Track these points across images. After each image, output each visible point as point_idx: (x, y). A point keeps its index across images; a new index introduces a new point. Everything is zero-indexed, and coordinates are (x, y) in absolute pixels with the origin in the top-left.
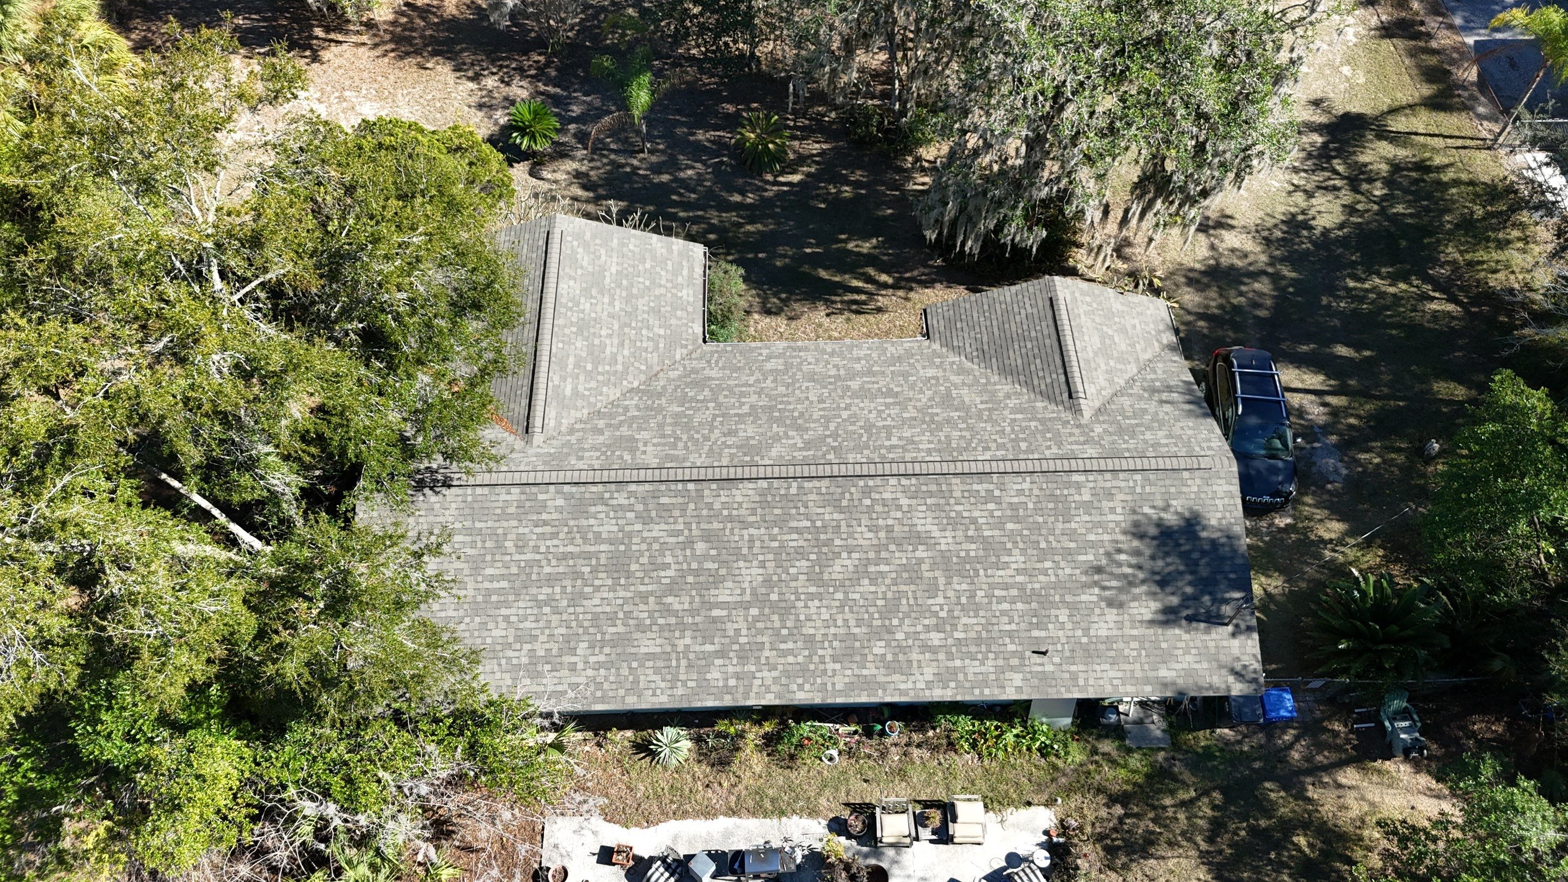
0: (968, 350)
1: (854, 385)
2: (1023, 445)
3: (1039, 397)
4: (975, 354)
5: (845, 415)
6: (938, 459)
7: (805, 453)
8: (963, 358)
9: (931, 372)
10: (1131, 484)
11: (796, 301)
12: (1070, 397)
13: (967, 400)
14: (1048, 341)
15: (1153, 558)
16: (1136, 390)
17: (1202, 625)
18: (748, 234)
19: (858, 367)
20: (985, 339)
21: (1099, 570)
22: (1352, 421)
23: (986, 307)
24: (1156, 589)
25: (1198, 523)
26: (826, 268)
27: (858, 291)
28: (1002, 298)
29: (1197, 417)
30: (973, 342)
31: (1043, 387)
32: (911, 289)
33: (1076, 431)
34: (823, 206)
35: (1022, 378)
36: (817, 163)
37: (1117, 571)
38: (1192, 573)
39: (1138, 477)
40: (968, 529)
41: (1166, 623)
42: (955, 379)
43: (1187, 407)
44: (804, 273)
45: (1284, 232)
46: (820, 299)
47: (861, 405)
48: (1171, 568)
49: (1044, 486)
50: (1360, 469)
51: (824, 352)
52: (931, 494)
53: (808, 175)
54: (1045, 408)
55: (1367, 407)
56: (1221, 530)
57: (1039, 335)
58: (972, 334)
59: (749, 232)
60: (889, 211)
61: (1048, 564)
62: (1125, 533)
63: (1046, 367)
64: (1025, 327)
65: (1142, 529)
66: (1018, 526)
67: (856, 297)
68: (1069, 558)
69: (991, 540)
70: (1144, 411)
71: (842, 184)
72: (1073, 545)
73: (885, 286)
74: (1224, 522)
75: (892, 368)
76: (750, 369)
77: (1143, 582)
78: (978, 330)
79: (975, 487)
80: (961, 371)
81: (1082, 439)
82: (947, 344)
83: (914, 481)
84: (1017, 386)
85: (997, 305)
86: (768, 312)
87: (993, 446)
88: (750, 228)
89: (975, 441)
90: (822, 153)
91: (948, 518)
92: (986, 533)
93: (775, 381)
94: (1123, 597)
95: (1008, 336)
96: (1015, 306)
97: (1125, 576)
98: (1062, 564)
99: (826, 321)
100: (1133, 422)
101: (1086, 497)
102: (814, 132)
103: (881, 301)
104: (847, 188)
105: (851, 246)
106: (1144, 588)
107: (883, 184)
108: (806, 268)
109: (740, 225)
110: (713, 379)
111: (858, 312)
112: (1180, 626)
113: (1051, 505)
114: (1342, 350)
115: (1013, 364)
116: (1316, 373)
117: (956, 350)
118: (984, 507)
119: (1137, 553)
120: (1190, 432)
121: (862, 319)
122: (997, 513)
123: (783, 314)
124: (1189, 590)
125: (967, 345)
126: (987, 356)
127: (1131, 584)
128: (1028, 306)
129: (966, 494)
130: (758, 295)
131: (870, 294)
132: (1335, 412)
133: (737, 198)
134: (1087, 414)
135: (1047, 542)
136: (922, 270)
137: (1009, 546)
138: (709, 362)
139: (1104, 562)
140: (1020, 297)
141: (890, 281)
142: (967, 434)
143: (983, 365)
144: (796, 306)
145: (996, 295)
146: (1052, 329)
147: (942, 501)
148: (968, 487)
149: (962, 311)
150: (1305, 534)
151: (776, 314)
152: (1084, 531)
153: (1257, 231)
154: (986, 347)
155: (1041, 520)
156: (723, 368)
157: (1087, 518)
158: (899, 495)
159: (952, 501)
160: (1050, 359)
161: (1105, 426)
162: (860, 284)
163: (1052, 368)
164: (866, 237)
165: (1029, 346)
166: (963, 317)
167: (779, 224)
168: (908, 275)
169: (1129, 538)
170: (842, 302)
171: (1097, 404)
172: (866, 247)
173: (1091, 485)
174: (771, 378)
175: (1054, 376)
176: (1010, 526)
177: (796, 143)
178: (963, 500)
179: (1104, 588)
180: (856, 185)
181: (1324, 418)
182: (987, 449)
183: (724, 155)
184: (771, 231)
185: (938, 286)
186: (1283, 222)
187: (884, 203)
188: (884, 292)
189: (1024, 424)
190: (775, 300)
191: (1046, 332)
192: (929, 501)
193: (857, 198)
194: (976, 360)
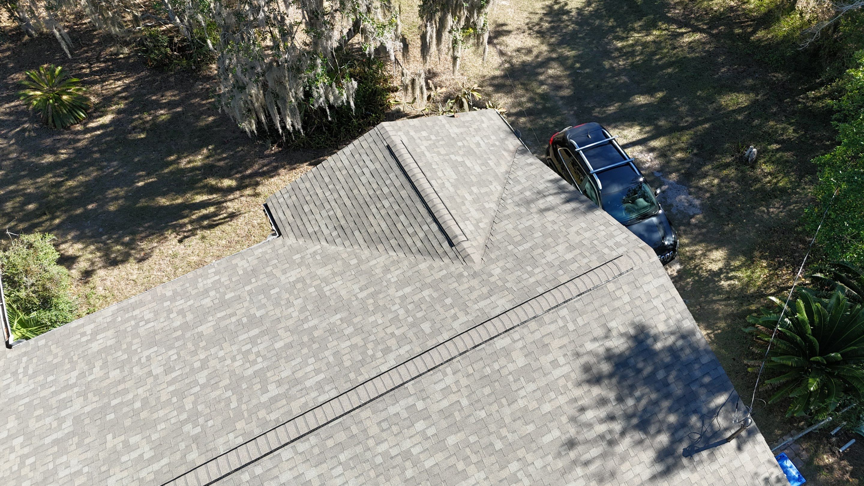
0: (326, 232)
1: (206, 328)
2: (426, 327)
3: (419, 257)
4: (335, 234)
5: (202, 377)
6: (334, 393)
7: (156, 467)
8: (324, 243)
9: (293, 275)
10: (561, 323)
11: (142, 240)
12: (451, 244)
13: (343, 293)
14: (403, 193)
15: (620, 399)
16: (511, 209)
17: (705, 454)
18: (71, 190)
19: (207, 302)
20: (339, 214)
21: (571, 444)
22: (679, 155)
23: (327, 179)
24: (638, 435)
25: (647, 336)
26: (164, 194)
27: (204, 205)
28: (339, 164)
29: (584, 213)
30: (328, 221)
31: (419, 244)
32: (257, 184)
33: (475, 283)
34: (143, 136)
35: (393, 242)
36: (125, 98)
37: (590, 435)
38: (667, 396)
39: (564, 311)
40: (404, 470)
41: (667, 472)
42: (323, 272)
43: (570, 206)
44: (143, 208)
45: (550, 22)
46: (166, 228)
47: (221, 354)
48: (644, 402)
49: (471, 371)
50: (708, 195)
51: (163, 298)
52: (341, 447)
53: (119, 112)
54: (431, 268)
55: (684, 138)
56: (672, 333)
57: (392, 189)
58: (324, 213)
59: (71, 187)
60: (211, 119)
61: (514, 466)
62: (579, 384)
63: (412, 221)
64: (375, 186)
65: (595, 371)
66: (461, 436)
67: (204, 212)
68: (533, 446)
69: (436, 470)
70: (531, 229)
71: (156, 109)
72: (531, 428)
73: (230, 190)
74: (672, 322)
75: (248, 288)
76: (71, 361)
77: (623, 433)
78: (327, 207)
79: (392, 410)
80: (327, 259)
81: (485, 290)
82: (302, 234)
83: (312, 438)
84: (392, 253)
85: (338, 173)
86: (114, 263)
87: (392, 343)
88: (70, 183)
89: (370, 346)
90: (126, 88)
91: (375, 467)
92: (428, 464)
93: (103, 367)
94: (611, 464)
95: (361, 201)
96: (356, 167)
97: (602, 437)
98: (529, 458)
99: (180, 249)
100: (527, 246)
101: (521, 361)
102: (112, 71)
103: (232, 206)
104: (162, 112)
105: (183, 163)
106: (627, 441)
107: (196, 96)
108: (142, 203)
109: (59, 185)
110: (21, 397)
111: (211, 227)
112: (683, 467)
113: (487, 390)
114: (641, 100)
115: (378, 230)
116: (631, 126)
117: (314, 237)
118: (412, 431)
119: (602, 402)
120: (588, 235)
121: (217, 231)
122: (430, 432)
123: (131, 260)
124: (672, 419)
125: (323, 227)
126: (348, 231)
127: (611, 443)
128: (368, 163)
129: (385, 425)
130: (98, 249)
131: (218, 204)
132: (662, 153)
133: (49, 159)
134: (476, 257)
135: (502, 438)
136: (261, 162)
137: (461, 466)
138: (15, 374)
139: (572, 431)
140: (357, 156)
141: (233, 183)
142: (357, 340)
143: (347, 243)
144: (143, 245)
145: (332, 163)
146: (403, 178)
147: (359, 449)
148: (383, 415)
149: (305, 192)
150: (698, 274)
151: (123, 262)
152: (535, 404)
153: (530, 29)
154: (343, 222)
155: (482, 414)
156: (35, 374)
157: (531, 387)
158: (301, 469)
159: (371, 443)
160: (414, 211)
161: (501, 263)
162: (205, 197)
163: (419, 219)
164: (195, 149)
165: (387, 205)
166: (308, 198)
167: (101, 169)
168: (249, 172)
169: (586, 387)
170: (191, 222)
171: (481, 240)
172: (198, 160)
173: (520, 344)
174: (99, 364)
175: (425, 227)
176: (452, 440)
177: (97, 87)
178: (384, 435)
179: (586, 464)
180: (170, 105)
181: (657, 162)
182: (387, 351)
183: (25, 122)
184: (96, 179)
185: (282, 171)
186: (545, 14)
187: (202, 113)
188: (231, 197)
189: (416, 298)
190: (119, 247)
191: (397, 184)
192: (342, 457)
193: (175, 119)
194: (338, 241)
